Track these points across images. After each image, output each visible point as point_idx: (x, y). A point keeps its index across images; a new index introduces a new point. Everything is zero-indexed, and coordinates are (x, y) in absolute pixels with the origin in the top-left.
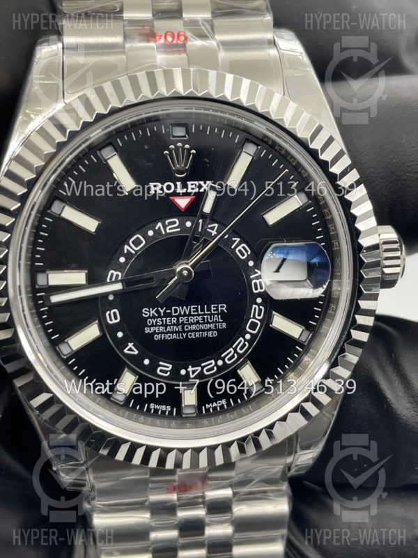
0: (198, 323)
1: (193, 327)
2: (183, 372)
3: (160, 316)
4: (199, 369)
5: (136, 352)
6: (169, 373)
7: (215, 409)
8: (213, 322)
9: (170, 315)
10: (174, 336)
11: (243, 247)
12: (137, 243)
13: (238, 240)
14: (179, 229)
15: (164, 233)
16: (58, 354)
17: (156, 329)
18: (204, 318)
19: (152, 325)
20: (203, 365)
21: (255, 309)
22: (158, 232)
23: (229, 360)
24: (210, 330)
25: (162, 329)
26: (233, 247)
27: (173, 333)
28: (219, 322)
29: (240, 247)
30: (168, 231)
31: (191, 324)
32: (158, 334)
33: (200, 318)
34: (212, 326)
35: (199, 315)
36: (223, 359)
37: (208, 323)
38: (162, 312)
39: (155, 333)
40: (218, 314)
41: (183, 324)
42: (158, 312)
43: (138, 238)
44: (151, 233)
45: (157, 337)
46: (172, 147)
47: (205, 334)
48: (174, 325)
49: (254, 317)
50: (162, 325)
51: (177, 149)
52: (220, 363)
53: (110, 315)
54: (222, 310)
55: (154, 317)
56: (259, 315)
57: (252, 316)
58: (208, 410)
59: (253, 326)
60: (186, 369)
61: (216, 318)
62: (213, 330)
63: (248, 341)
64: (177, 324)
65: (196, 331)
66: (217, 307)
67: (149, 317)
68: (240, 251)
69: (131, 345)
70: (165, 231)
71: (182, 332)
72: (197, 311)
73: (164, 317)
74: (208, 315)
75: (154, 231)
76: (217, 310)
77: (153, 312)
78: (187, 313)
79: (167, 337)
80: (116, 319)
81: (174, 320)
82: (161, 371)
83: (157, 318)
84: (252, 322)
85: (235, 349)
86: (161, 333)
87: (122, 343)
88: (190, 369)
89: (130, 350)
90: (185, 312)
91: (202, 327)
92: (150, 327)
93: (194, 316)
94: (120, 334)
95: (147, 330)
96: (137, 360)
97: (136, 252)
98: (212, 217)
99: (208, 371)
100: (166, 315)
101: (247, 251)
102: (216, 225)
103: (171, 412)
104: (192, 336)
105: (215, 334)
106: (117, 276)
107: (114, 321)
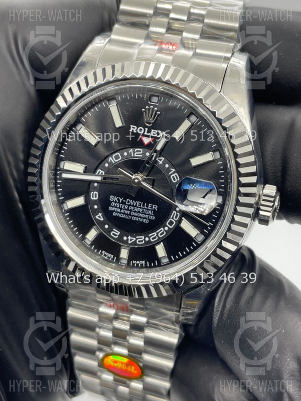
0: (139, 212)
1: (136, 214)
2: (125, 238)
3: (119, 202)
4: (135, 239)
5: (102, 219)
6: (117, 236)
7: (138, 265)
8: (147, 214)
9: (125, 203)
10: (124, 216)
11: (176, 176)
12: (117, 157)
13: (174, 170)
14: (141, 156)
15: (132, 155)
16: (61, 208)
17: (116, 209)
18: (143, 210)
19: (114, 207)
20: (137, 237)
21: (174, 213)
22: (129, 154)
23: (153, 239)
24: (145, 218)
25: (119, 210)
26: (170, 173)
27: (124, 214)
28: (151, 215)
29: (174, 175)
30: (135, 155)
31: (135, 212)
32: (116, 212)
33: (141, 210)
34: (147, 216)
35: (141, 208)
36: (149, 238)
37: (145, 214)
38: (121, 200)
39: (114, 211)
40: (152, 210)
41: (131, 210)
42: (118, 199)
43: (118, 155)
44: (125, 154)
45: (115, 214)
46: (147, 107)
47: (142, 220)
48: (126, 209)
49: (173, 218)
50: (119, 208)
51: (149, 109)
52: (147, 239)
53: (93, 194)
54: (154, 209)
55: (116, 202)
56: (176, 218)
57: (171, 217)
58: (133, 264)
59: (171, 223)
60: (127, 237)
61: (150, 212)
62: (147, 219)
63: (166, 231)
64: (128, 210)
65: (137, 217)
66: (152, 206)
67: (113, 201)
68: (173, 177)
69: (100, 214)
70: (134, 155)
71: (129, 215)
72: (140, 205)
73: (121, 203)
74: (146, 209)
75: (128, 153)
76: (152, 208)
77: (116, 199)
78: (135, 205)
79: (120, 215)
80: (96, 197)
81: (126, 207)
82: (113, 234)
83: (117, 203)
84: (171, 221)
85: (157, 234)
86: (118, 212)
87: (96, 212)
88: (130, 238)
89: (99, 217)
90: (133, 204)
91: (141, 215)
92: (112, 207)
93: (138, 207)
94: (96, 207)
95: (110, 208)
96: (101, 224)
97: (116, 163)
98: (161, 153)
99: (139, 241)
100: (123, 203)
101: (177, 178)
102: (163, 159)
103: (113, 259)
104: (134, 219)
105: (147, 221)
106: (102, 173)
107: (94, 199)
